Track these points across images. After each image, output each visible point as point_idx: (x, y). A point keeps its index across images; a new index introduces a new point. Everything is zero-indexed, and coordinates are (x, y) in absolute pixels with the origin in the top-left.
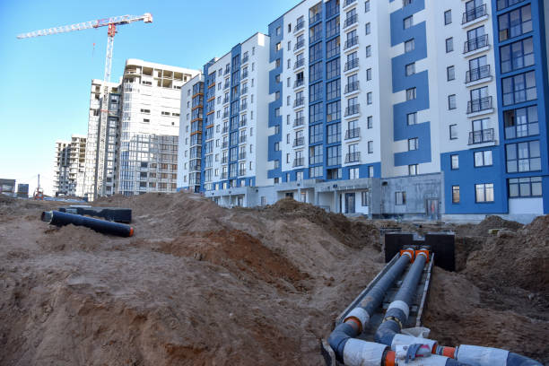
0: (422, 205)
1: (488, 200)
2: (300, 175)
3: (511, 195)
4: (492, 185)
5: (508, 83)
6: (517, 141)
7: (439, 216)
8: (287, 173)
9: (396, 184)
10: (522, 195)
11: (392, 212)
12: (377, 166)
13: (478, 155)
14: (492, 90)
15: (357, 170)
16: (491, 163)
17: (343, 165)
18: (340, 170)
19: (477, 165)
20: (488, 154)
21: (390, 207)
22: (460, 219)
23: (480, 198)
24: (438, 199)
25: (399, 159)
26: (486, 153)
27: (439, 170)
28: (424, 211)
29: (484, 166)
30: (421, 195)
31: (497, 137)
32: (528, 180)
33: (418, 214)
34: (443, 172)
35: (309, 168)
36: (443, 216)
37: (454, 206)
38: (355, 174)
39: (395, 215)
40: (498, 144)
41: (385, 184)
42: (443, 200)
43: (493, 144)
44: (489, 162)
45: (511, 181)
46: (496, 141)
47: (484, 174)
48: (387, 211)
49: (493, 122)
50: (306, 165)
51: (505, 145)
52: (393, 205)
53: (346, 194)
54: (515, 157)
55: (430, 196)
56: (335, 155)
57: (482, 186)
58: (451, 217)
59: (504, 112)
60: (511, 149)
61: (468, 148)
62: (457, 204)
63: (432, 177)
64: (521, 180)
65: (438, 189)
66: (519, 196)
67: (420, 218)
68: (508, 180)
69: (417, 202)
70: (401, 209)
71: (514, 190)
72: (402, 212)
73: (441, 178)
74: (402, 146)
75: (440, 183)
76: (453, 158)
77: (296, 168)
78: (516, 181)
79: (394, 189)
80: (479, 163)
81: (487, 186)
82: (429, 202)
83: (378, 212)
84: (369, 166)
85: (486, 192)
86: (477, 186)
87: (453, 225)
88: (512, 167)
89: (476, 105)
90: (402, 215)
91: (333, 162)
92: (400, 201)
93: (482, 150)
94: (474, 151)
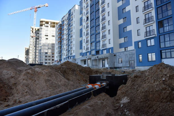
0: (128, 63)
1: (153, 60)
2: (88, 54)
3: (163, 57)
4: (154, 54)
5: (160, 9)
6: (164, 34)
7: (134, 67)
8: (84, 53)
9: (119, 55)
10: (167, 57)
11: (118, 66)
12: (112, 48)
13: (149, 41)
14: (153, 13)
15: (106, 51)
16: (154, 44)
17: (101, 49)
18: (100, 51)
19: (148, 46)
20: (153, 40)
21: (117, 64)
22: (142, 68)
23: (150, 59)
24: (134, 60)
25: (121, 46)
26: (151, 40)
27: (134, 49)
28: (128, 66)
29: (151, 46)
30: (127, 59)
31: (156, 33)
32: (169, 50)
33: (127, 67)
34: (135, 50)
35: (91, 51)
36: (136, 68)
37: (140, 63)
38: (105, 52)
39: (119, 68)
40: (156, 36)
41: (115, 55)
42: (136, 61)
43: (154, 36)
44: (153, 44)
45: (163, 51)
46: (155, 35)
47: (151, 49)
48: (116, 66)
49: (154, 27)
50: (90, 50)
51: (159, 36)
52: (118, 63)
53: (102, 60)
54: (164, 41)
55: (131, 59)
56: (98, 45)
57: (150, 54)
58: (139, 67)
59: (158, 22)
60: (162, 38)
61: (144, 38)
62: (141, 62)
63: (131, 52)
64: (167, 51)
65: (134, 56)
66: (166, 58)
67: (128, 69)
68: (161, 51)
69: (126, 62)
70: (120, 65)
71: (164, 55)
72: (120, 66)
73: (135, 52)
74: (122, 40)
75: (134, 54)
76: (139, 43)
77: (86, 51)
78: (164, 51)
79: (118, 57)
80: (149, 45)
81: (153, 54)
82: (130, 62)
83: (113, 67)
84: (109, 49)
85: (152, 57)
86: (149, 54)
87: (139, 71)
88: (162, 46)
89: (147, 20)
90: (121, 67)
91: (98, 48)
92: (120, 62)
93: (150, 39)
94: (147, 39)
